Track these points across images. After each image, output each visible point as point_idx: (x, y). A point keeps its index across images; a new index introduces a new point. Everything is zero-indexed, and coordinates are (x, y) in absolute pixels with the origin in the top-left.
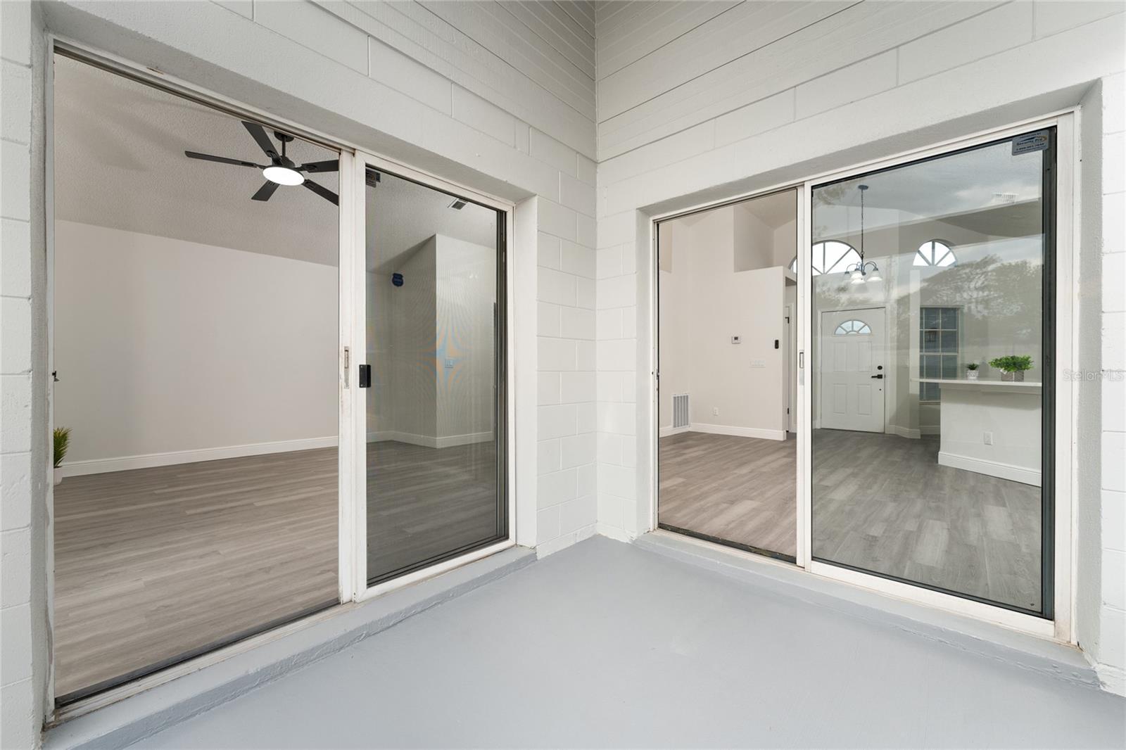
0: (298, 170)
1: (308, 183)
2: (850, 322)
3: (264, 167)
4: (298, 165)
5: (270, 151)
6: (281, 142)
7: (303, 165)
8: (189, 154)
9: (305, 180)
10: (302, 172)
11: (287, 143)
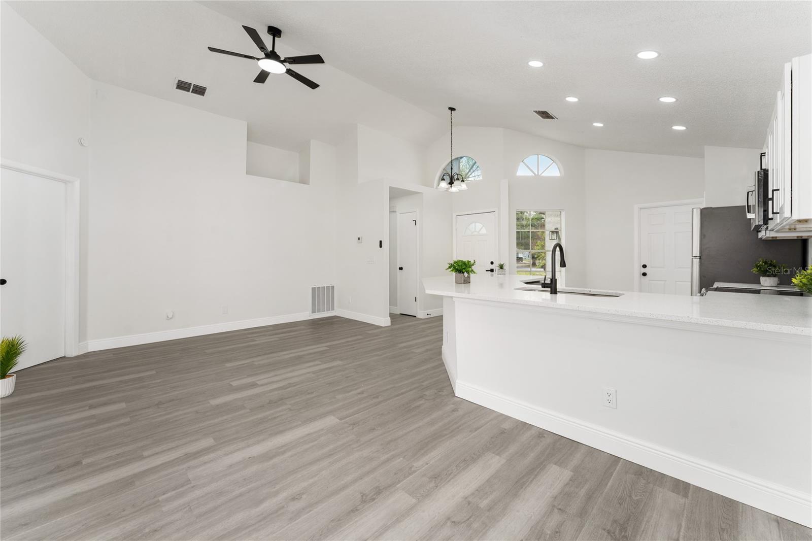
0: (282, 62)
1: (289, 72)
2: (474, 224)
3: (258, 59)
4: (282, 59)
5: (262, 47)
6: (272, 37)
7: (285, 58)
8: (211, 49)
9: (287, 69)
10: (284, 63)
11: (276, 38)
